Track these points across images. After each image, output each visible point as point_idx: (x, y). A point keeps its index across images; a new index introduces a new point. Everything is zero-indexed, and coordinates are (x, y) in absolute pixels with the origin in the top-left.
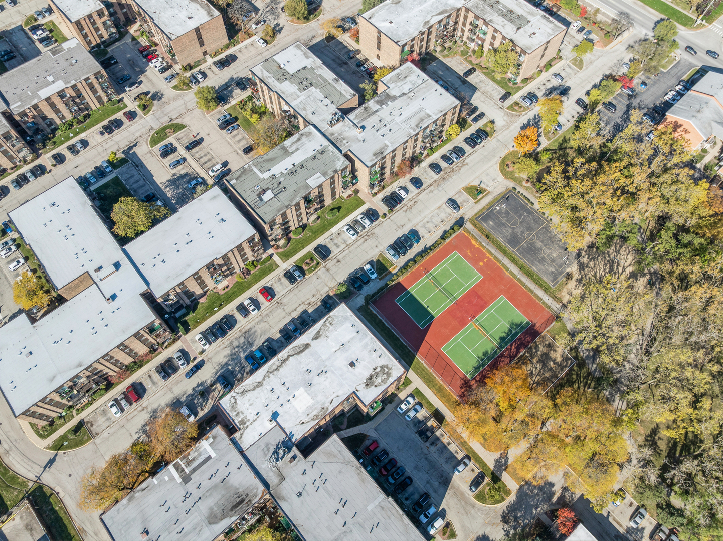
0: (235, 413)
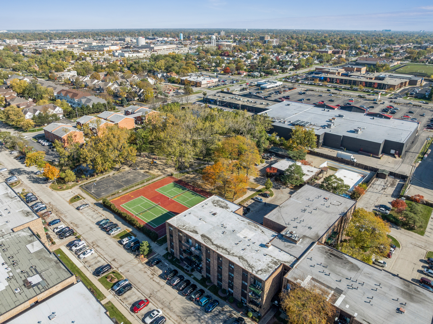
0: (270, 269)
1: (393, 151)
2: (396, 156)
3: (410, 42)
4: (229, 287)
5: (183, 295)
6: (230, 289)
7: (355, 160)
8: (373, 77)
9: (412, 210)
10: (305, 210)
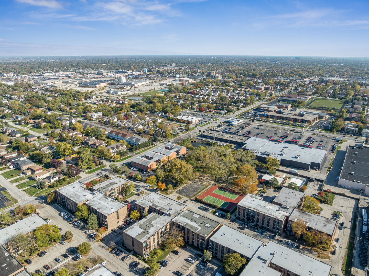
0: (283, 217)
1: (315, 168)
2: (317, 170)
3: (316, 75)
4: (267, 226)
5: (252, 230)
6: (267, 227)
7: (298, 173)
8: (297, 114)
9: (326, 195)
10: (287, 198)
